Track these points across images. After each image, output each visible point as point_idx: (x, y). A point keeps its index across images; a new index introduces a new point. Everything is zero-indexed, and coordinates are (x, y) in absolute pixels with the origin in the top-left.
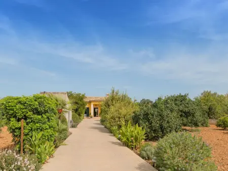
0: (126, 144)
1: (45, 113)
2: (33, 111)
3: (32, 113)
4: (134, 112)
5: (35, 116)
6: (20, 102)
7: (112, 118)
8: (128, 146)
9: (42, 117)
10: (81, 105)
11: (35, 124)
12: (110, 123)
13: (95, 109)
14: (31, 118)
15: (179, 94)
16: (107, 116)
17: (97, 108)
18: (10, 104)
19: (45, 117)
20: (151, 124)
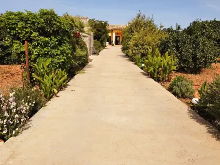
0: (151, 76)
1: (55, 34)
2: (38, 31)
3: (37, 33)
4: (160, 39)
5: (42, 37)
6: (21, 19)
7: (134, 46)
8: (153, 78)
9: (51, 39)
10: (104, 33)
11: (42, 48)
12: (132, 51)
13: (116, 37)
14: (37, 40)
15: (213, 20)
16: (129, 43)
17: (119, 37)
18: (10, 21)
19: (56, 40)
20: (180, 53)
